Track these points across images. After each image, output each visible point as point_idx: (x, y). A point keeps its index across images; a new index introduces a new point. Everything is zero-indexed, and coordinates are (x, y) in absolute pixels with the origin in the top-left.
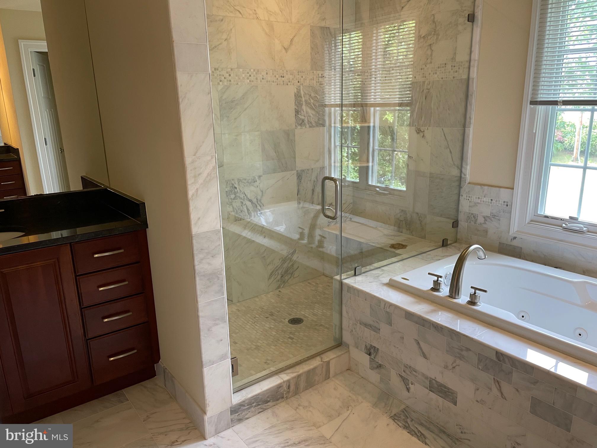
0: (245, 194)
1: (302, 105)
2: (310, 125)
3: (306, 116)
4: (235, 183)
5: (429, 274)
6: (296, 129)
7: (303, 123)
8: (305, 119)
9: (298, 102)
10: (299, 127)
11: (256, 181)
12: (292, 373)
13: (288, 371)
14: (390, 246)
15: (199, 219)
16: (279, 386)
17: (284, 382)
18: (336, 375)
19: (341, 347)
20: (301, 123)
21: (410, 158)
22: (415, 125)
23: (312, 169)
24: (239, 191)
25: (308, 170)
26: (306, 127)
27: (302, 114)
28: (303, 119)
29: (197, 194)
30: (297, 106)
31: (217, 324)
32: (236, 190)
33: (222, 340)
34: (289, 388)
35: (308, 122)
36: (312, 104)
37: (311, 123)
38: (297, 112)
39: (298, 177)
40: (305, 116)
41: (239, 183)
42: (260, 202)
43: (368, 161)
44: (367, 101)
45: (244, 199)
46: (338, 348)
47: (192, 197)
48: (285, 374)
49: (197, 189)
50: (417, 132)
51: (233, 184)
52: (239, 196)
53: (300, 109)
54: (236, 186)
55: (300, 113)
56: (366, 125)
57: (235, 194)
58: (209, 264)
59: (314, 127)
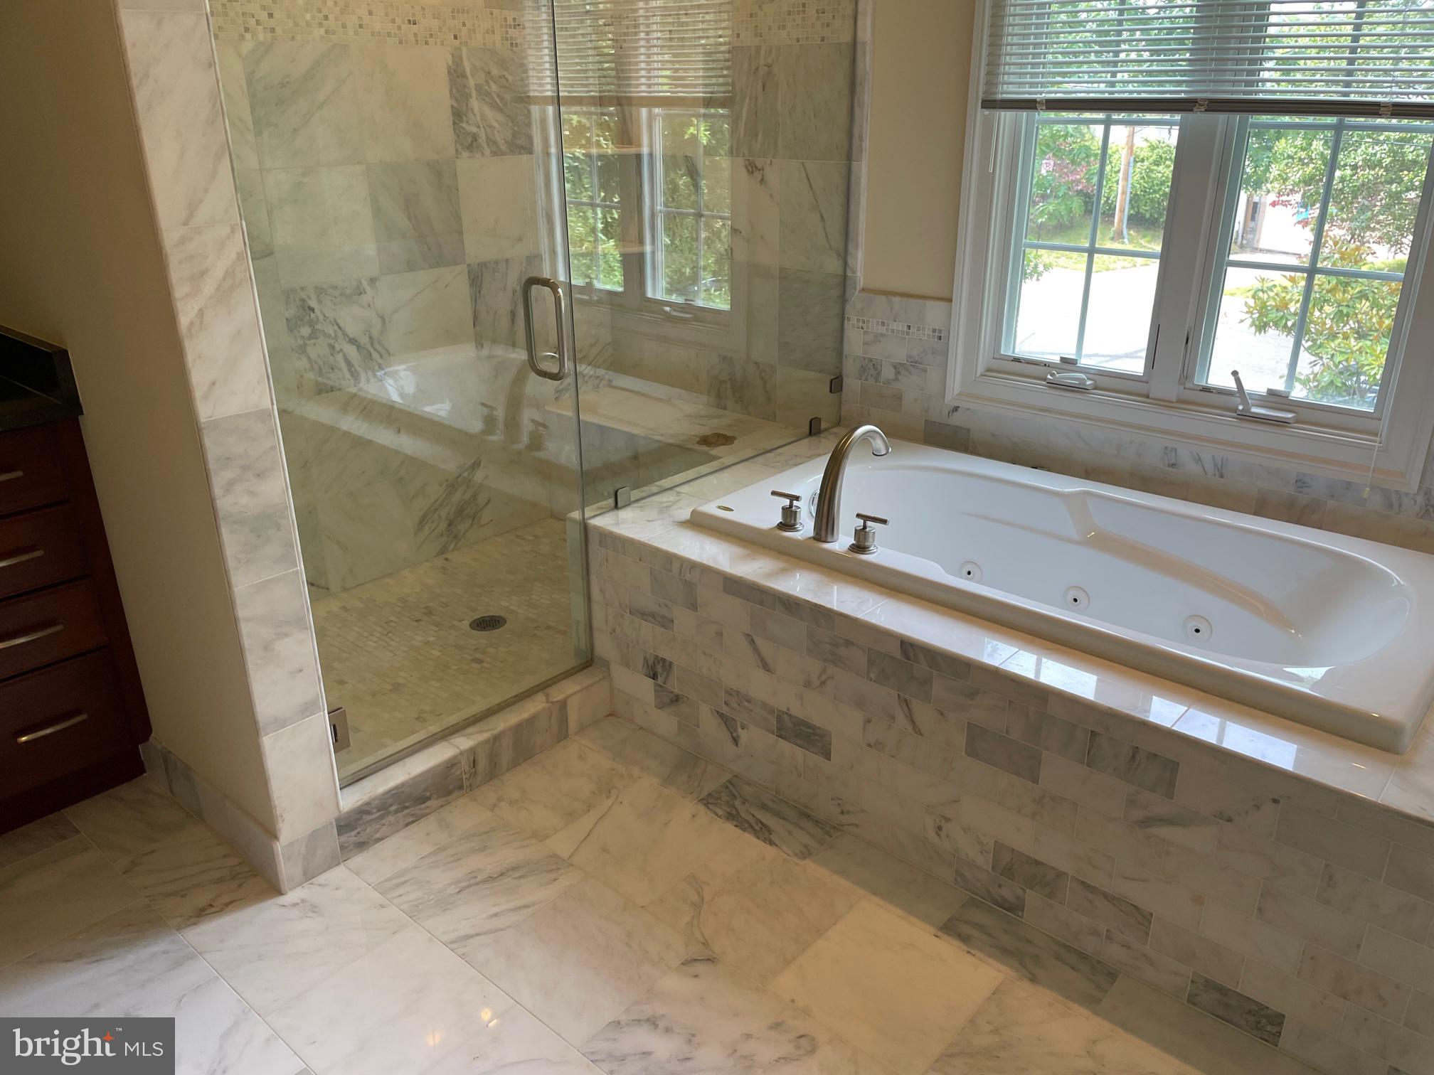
0: (338, 324)
1: (468, 97)
2: (492, 149)
3: (482, 126)
4: (309, 297)
5: (774, 493)
6: (457, 157)
7: (474, 145)
8: (480, 134)
9: (458, 91)
10: (465, 154)
11: (365, 293)
12: (480, 732)
13: (470, 730)
14: (698, 439)
15: (214, 384)
16: (451, 764)
17: (462, 753)
18: (582, 729)
19: (590, 668)
20: (470, 144)
21: (736, 233)
22: (744, 154)
23: (507, 260)
24: (321, 317)
25: (496, 262)
26: (483, 154)
27: (470, 122)
28: (474, 134)
29: (201, 322)
30: (457, 100)
31: (286, 635)
32: (313, 316)
33: (301, 671)
34: (474, 766)
35: (487, 142)
36: (495, 96)
37: (495, 143)
38: (458, 116)
39: (473, 280)
40: (479, 127)
41: (318, 296)
42: (379, 343)
43: (641, 241)
44: (631, 92)
45: (336, 338)
46: (585, 671)
47: (190, 329)
48: (464, 736)
49: (201, 310)
50: (748, 171)
51: (303, 301)
52: (324, 331)
53: (465, 108)
54: (313, 304)
55: (464, 118)
56: (632, 150)
57: (311, 326)
58: (252, 493)
59: (503, 154)
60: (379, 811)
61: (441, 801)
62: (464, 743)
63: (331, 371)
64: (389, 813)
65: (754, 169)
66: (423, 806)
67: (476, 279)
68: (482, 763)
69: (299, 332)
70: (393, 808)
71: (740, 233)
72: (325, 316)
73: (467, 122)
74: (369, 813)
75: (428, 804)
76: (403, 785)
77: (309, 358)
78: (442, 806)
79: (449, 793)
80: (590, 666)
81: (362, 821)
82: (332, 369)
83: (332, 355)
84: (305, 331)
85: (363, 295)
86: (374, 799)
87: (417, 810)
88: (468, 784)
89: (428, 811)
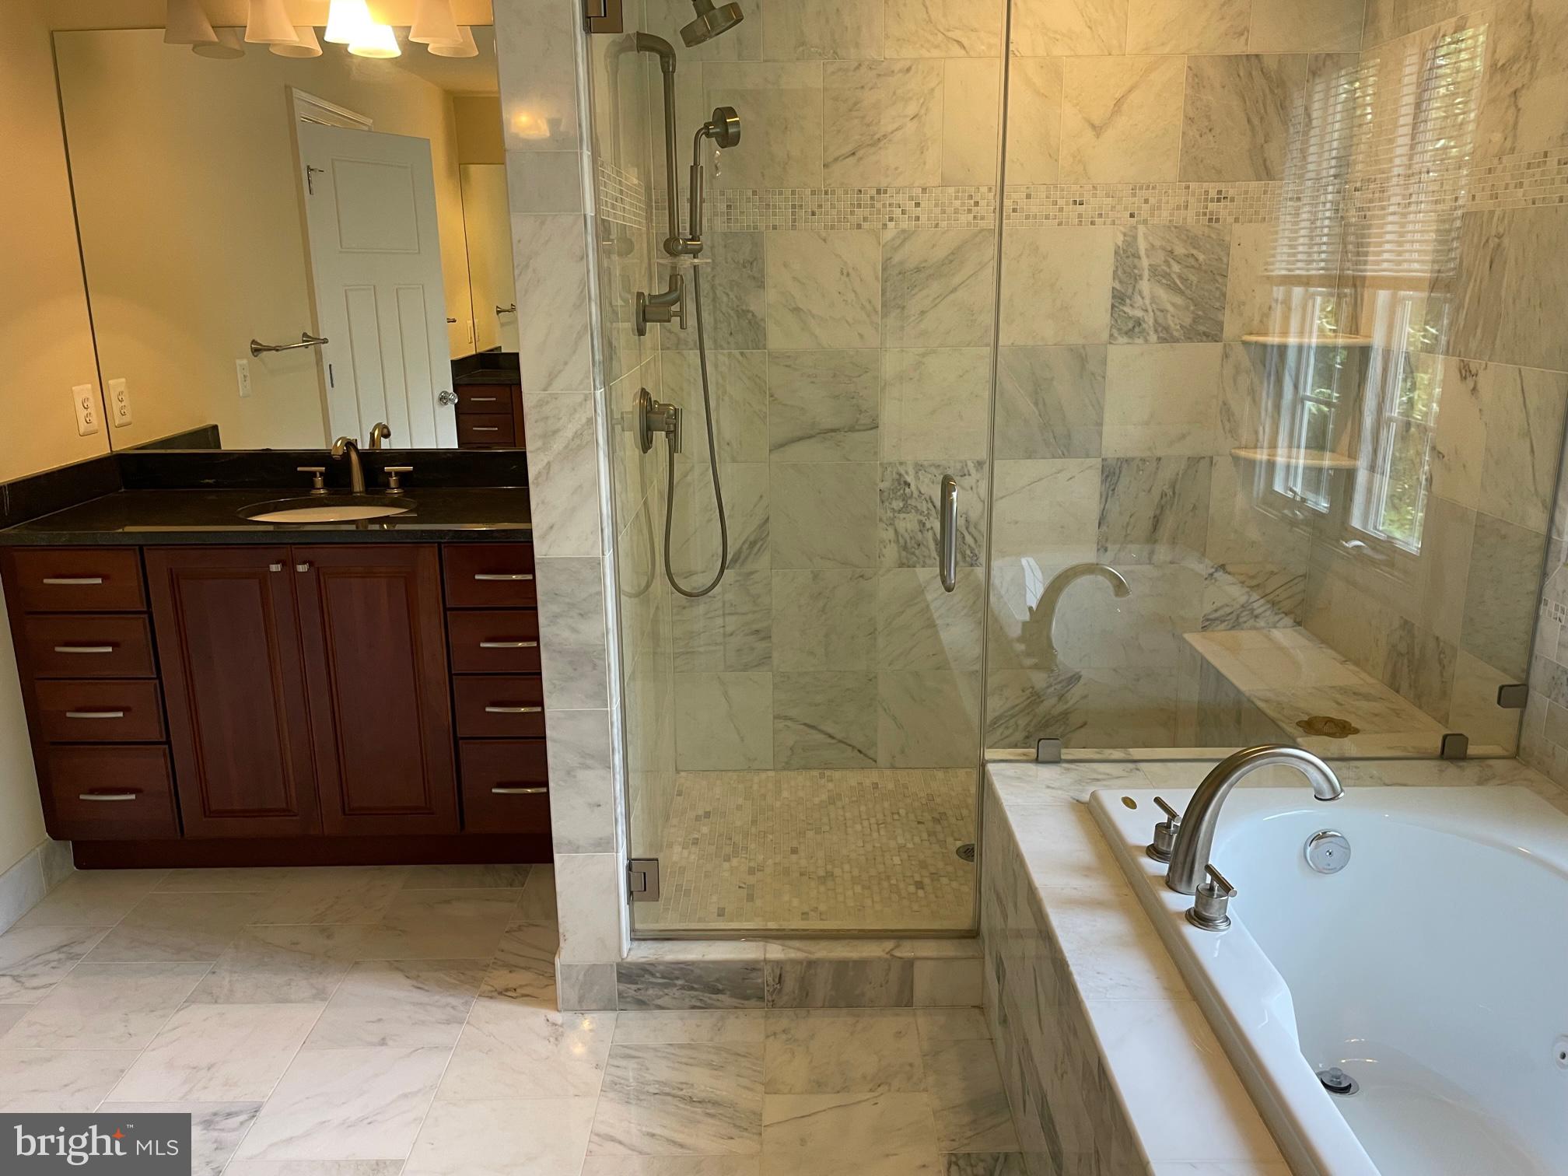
0: (932, 502)
1: (1137, 278)
2: (1161, 335)
3: (1150, 310)
4: (907, 473)
5: (1158, 800)
6: (1110, 343)
7: (1137, 330)
8: (1146, 318)
9: (1125, 272)
10: (1123, 340)
11: (970, 475)
15: (551, 527)
16: (751, 968)
17: (766, 961)
18: (932, 1005)
19: (973, 940)
20: (1133, 330)
21: (1439, 457)
22: (1460, 352)
23: (1159, 459)
24: (916, 494)
25: (1143, 460)
26: (1146, 341)
27: (1136, 305)
28: (1139, 318)
29: (548, 473)
30: (1120, 282)
31: (588, 767)
32: (907, 490)
33: (600, 805)
34: (779, 982)
35: (1154, 326)
36: (1174, 276)
37: (1166, 329)
38: (1119, 298)
39: (1107, 476)
40: (1146, 311)
41: (917, 473)
42: (975, 528)
44: (1365, 270)
45: (928, 515)
46: (964, 941)
47: (536, 479)
48: (783, 945)
49: (549, 463)
50: (1461, 375)
51: (900, 475)
52: (916, 507)
53: (1130, 291)
54: (909, 479)
55: (1128, 301)
56: (1359, 341)
57: (903, 500)
58: (574, 630)
59: (1177, 341)
60: (663, 977)
61: (735, 1002)
62: (775, 952)
63: (916, 547)
64: (675, 985)
65: (1468, 374)
66: (714, 996)
67: (1111, 474)
68: (790, 984)
69: (890, 504)
70: (680, 982)
71: (1443, 457)
72: (920, 492)
73: (1131, 305)
74: (653, 975)
75: (720, 997)
76: (693, 963)
77: (896, 530)
78: (736, 1008)
79: (747, 998)
80: (974, 937)
81: (643, 979)
82: (919, 545)
83: (920, 531)
84: (898, 504)
85: (967, 477)
86: (660, 963)
87: (707, 997)
88: (770, 999)
89: (718, 1004)
